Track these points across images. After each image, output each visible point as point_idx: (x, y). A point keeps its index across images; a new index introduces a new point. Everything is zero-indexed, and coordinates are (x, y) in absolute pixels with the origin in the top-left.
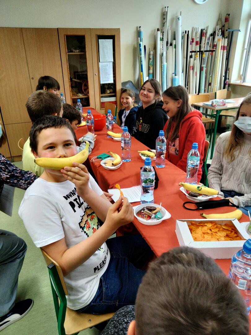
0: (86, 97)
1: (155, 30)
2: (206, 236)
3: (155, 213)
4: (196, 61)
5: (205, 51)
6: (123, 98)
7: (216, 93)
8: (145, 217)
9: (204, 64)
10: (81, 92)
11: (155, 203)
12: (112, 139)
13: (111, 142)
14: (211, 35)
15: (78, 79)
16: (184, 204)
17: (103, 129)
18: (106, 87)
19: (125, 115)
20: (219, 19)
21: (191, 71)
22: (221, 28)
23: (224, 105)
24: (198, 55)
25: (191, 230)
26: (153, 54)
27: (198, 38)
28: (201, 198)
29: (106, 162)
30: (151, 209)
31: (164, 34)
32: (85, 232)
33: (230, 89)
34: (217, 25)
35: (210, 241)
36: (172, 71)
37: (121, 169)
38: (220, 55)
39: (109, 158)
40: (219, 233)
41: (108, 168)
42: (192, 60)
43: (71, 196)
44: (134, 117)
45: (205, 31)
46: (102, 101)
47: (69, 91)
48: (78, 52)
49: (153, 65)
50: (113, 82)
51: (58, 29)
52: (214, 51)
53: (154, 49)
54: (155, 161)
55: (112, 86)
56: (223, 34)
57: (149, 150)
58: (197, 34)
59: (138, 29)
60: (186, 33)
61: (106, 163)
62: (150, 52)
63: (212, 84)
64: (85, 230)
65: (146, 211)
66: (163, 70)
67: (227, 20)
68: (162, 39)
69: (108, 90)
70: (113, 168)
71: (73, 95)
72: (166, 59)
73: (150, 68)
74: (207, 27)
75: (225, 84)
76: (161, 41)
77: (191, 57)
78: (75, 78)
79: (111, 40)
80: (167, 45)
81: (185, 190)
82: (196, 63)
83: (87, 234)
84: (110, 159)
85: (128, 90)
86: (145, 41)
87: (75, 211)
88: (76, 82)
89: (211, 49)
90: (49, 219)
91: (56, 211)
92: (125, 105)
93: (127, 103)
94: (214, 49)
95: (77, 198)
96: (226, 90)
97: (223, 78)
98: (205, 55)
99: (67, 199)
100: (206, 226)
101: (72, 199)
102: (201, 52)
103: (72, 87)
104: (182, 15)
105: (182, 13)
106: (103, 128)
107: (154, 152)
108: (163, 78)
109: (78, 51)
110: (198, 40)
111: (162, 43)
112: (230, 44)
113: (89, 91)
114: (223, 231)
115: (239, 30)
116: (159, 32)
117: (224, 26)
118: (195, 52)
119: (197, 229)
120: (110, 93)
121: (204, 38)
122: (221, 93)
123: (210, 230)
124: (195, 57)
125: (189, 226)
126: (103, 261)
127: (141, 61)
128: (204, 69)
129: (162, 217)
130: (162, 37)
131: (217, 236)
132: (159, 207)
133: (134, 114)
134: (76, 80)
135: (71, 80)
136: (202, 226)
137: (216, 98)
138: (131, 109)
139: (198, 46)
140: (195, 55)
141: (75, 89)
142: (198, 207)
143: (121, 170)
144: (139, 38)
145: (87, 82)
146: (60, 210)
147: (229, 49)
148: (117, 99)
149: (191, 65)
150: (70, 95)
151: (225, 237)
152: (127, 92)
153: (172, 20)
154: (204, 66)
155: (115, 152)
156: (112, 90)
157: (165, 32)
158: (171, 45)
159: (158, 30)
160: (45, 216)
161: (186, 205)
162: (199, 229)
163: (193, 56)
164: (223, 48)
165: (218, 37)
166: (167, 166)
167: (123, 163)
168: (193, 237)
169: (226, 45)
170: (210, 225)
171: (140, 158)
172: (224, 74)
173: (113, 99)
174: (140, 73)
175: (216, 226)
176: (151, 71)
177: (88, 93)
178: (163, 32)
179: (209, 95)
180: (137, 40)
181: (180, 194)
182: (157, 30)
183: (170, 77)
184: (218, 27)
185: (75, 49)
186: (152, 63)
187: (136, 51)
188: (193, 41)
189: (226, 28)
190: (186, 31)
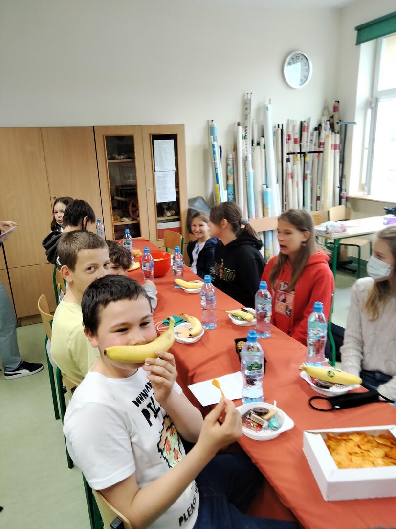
0: (134, 222)
1: (234, 124)
2: (354, 458)
3: (269, 420)
4: (295, 166)
5: (309, 153)
6: (195, 225)
7: (328, 212)
8: (254, 427)
9: (308, 170)
10: (128, 216)
11: (265, 400)
12: (182, 291)
13: (181, 296)
14: (316, 129)
15: (122, 197)
16: (310, 400)
17: (167, 274)
18: (165, 207)
19: (198, 250)
20: (325, 108)
21: (290, 181)
22: (328, 119)
23: (344, 230)
24: (299, 158)
25: (329, 447)
26: (233, 158)
27: (297, 134)
28: (335, 391)
29: (178, 331)
30: (261, 413)
31: (248, 129)
32: (165, 458)
33: (349, 205)
34: (323, 115)
35: (361, 466)
36: (261, 180)
37: (203, 341)
38: (331, 157)
39: (183, 324)
40: (372, 451)
41: (182, 341)
42: (290, 164)
43: (142, 399)
44: (212, 252)
45: (305, 124)
46: (159, 228)
47: (110, 216)
48: (123, 159)
49: (233, 174)
50: (176, 200)
51: (94, 127)
52: (322, 152)
53: (234, 151)
54: (254, 326)
55: (174, 207)
56: (332, 127)
57: (243, 310)
58: (295, 128)
59: (210, 124)
60: (279, 127)
61: (178, 333)
62: (227, 155)
63: (322, 199)
64: (165, 454)
65: (254, 417)
66: (248, 180)
67: (336, 109)
68: (245, 137)
69: (168, 212)
70: (191, 340)
71: (116, 220)
72: (253, 165)
73: (229, 178)
74: (309, 119)
75: (341, 198)
76: (244, 140)
77: (288, 160)
78: (118, 196)
79: (172, 141)
80: (252, 145)
81: (308, 378)
82: (295, 169)
83: (167, 461)
84: (185, 326)
85: (201, 213)
86: (221, 140)
87: (151, 424)
88: (118, 201)
89: (317, 150)
90: (114, 440)
91: (125, 427)
92: (198, 235)
93: (201, 232)
94: (321, 149)
95: (152, 403)
96: (343, 207)
97: (338, 190)
98: (309, 158)
99: (138, 406)
100: (352, 440)
101: (144, 404)
102: (302, 153)
103: (114, 208)
104: (271, 103)
105: (271, 100)
106: (167, 271)
107: (251, 313)
108: (248, 192)
109: (122, 157)
110: (297, 136)
111: (245, 142)
112: (343, 141)
113: (140, 214)
114: (377, 447)
115: (355, 123)
116: (240, 128)
117: (332, 117)
118: (294, 153)
119: (338, 445)
120: (171, 216)
121: (305, 134)
122: (337, 211)
123: (359, 447)
124: (294, 161)
125: (325, 441)
126: (192, 505)
127: (216, 169)
128: (309, 177)
129: (280, 426)
130: (244, 134)
131: (371, 457)
132: (273, 408)
133: (212, 247)
134: (119, 198)
135: (113, 198)
136: (345, 440)
137: (329, 220)
138: (207, 239)
139: (298, 145)
140: (294, 158)
141: (117, 211)
142: (333, 406)
143: (203, 344)
144: (212, 136)
145: (137, 201)
146: (130, 425)
147: (343, 149)
148: (181, 224)
149: (290, 171)
150: (110, 221)
151: (383, 458)
152: (201, 216)
153: (258, 110)
154: (308, 172)
155: (191, 315)
156: (174, 211)
157: (248, 127)
158: (258, 144)
159: (239, 124)
160: (109, 435)
161: (314, 403)
162: (341, 445)
163: (291, 160)
164: (335, 147)
165: (326, 132)
166: (274, 335)
167: (206, 332)
168: (335, 460)
169: (338, 142)
170: (357, 439)
171: (229, 322)
172: (338, 184)
173: (176, 225)
174: (214, 187)
175: (366, 440)
176: (231, 182)
177: (138, 216)
178: (246, 127)
179: (318, 216)
180: (209, 139)
181: (301, 382)
182: (237, 124)
183: (259, 189)
184: (325, 118)
185: (119, 155)
186: (232, 171)
187: (208, 153)
188: (289, 139)
189: (336, 120)
190: (279, 125)
